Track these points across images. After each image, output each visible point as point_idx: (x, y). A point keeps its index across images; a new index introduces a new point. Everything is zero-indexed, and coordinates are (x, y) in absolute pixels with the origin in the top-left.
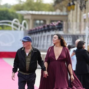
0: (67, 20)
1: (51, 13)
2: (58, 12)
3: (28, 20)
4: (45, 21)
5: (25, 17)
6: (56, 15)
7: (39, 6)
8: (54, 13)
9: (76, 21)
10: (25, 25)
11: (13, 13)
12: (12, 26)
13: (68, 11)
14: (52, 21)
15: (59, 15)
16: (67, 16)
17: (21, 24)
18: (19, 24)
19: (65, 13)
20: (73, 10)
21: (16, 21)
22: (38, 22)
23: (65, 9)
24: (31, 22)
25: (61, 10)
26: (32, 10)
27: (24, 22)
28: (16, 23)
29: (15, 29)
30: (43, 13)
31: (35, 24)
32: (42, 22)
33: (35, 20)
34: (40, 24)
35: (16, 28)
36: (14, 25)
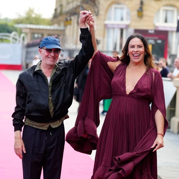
0: (64, 35)
1: (48, 27)
2: (55, 27)
3: (26, 34)
4: (43, 35)
5: (24, 31)
6: (53, 30)
7: (38, 20)
8: (52, 27)
9: (73, 35)
10: (24, 39)
11: (12, 27)
12: (11, 39)
13: (65, 26)
15: (57, 30)
16: (64, 31)
17: (20, 37)
18: (17, 37)
19: (62, 27)
20: (70, 24)
21: (15, 35)
22: (36, 36)
23: (62, 24)
24: (29, 36)
25: (59, 25)
26: (31, 23)
27: (22, 35)
28: (14, 37)
29: (13, 43)
30: (41, 27)
31: (33, 38)
32: (40, 36)
33: (33, 34)
34: (38, 38)
35: (14, 41)
36: (13, 38)
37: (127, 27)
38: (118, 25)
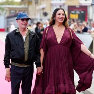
3: (6, 11)
5: (5, 9)
14: (20, 11)
15: (24, 8)
26: (9, 4)
30: (15, 6)
34: (13, 13)
37: (64, 4)
38: (59, 4)
